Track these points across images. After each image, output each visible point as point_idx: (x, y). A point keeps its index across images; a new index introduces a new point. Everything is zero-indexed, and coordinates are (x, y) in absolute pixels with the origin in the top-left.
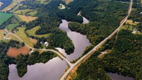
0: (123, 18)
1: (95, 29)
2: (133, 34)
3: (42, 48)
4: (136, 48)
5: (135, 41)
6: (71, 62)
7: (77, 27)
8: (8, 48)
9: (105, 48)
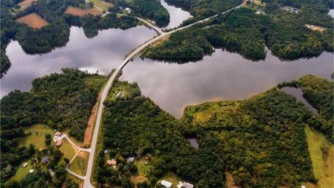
2: (256, 14)
4: (253, 25)
5: (255, 19)
6: (163, 31)
8: (66, 7)
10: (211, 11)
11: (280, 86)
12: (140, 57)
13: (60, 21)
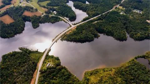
0: (116, 5)
1: (94, 8)
2: (120, 14)
3: (51, 14)
4: (119, 21)
5: (120, 17)
6: (72, 24)
7: (80, 5)
8: (24, 11)
9: (99, 19)
10: (98, 13)
11: (136, 58)
12: (61, 40)
13: (20, 19)
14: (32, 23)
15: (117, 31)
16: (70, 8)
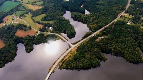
0: (121, 12)
1: (95, 19)
2: (128, 25)
3: (47, 31)
4: (129, 35)
5: (129, 29)
6: (72, 44)
7: (79, 16)
8: (16, 30)
9: (103, 34)
10: (100, 26)
12: (59, 69)
13: (11, 43)
14: (25, 46)
15: (128, 51)
16: (68, 22)
